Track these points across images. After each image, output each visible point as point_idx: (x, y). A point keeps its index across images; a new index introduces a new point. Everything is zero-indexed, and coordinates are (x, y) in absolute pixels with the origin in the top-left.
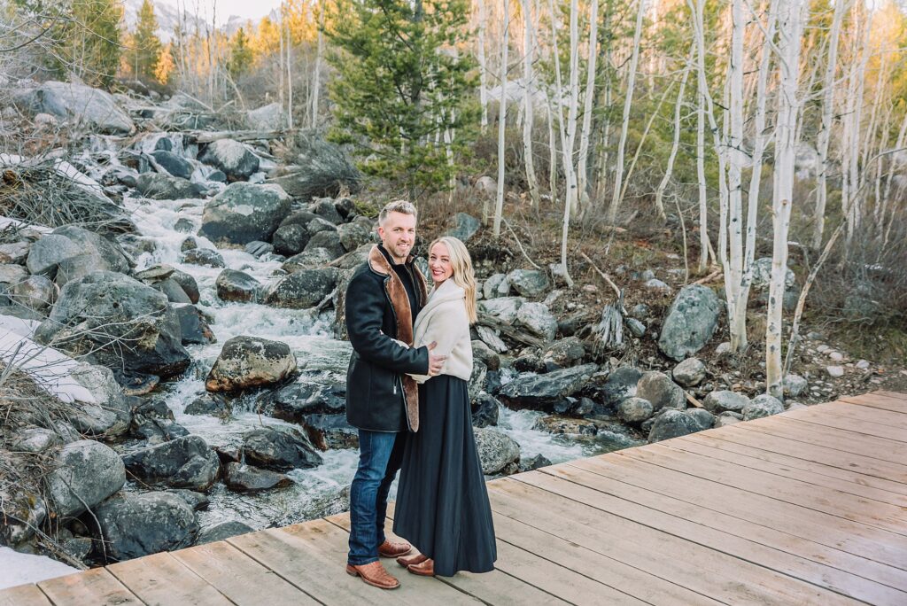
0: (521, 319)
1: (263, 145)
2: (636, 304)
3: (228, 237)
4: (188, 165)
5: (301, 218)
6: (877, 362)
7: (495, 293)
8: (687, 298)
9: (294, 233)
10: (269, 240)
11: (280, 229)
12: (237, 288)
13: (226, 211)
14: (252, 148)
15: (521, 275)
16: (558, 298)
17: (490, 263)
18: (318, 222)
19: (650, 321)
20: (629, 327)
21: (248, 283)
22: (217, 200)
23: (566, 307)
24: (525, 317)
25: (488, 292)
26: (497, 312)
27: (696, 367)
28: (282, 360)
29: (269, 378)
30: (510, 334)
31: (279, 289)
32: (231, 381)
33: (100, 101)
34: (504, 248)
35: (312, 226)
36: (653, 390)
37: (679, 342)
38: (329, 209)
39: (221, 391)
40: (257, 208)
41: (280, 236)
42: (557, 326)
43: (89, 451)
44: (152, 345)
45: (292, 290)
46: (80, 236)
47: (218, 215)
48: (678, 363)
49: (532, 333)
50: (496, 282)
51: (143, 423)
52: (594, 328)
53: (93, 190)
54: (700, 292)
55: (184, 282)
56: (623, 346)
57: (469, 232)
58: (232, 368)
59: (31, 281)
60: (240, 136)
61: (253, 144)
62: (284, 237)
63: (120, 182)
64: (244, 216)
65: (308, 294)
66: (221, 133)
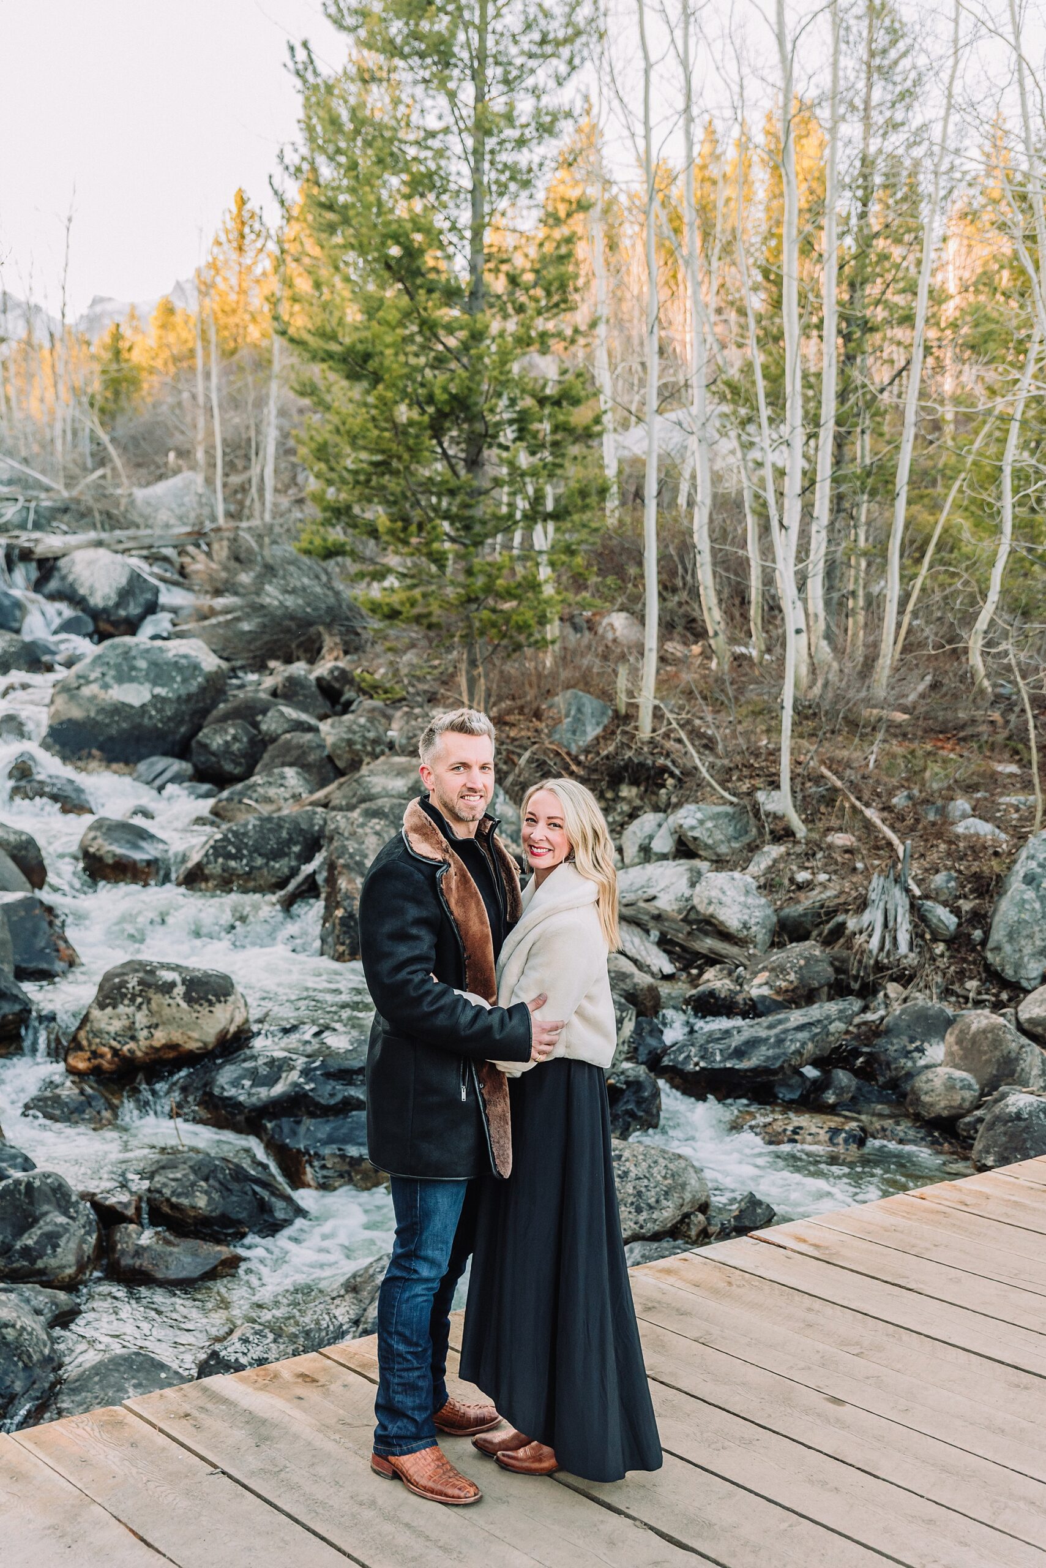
0: (701, 908)
1: (166, 559)
2: (937, 871)
3: (101, 748)
4: (18, 605)
5: (247, 707)
7: (646, 853)
8: (1042, 857)
9: (234, 738)
10: (182, 751)
11: (205, 730)
12: (121, 856)
13: (94, 697)
14: (145, 565)
15: (699, 815)
16: (775, 861)
17: (634, 791)
18: (282, 714)
19: (966, 906)
20: (923, 919)
21: (143, 844)
22: (79, 677)
23: (792, 880)
24: (710, 903)
25: (631, 851)
26: (651, 892)
28: (218, 1009)
29: (193, 1045)
30: (680, 937)
31: (206, 855)
32: (115, 1052)
34: (661, 761)
35: (269, 724)
36: (979, 1051)
37: (1028, 950)
38: (302, 686)
39: (96, 1071)
40: (158, 690)
41: (205, 747)
42: (775, 919)
45: (234, 857)
47: (80, 705)
48: (1027, 992)
49: (725, 936)
50: (648, 830)
52: (852, 924)
55: (15, 847)
56: (913, 959)
57: (589, 729)
58: (116, 1026)
60: (120, 542)
61: (146, 558)
62: (214, 746)
64: (131, 707)
65: (267, 864)
66: (82, 536)
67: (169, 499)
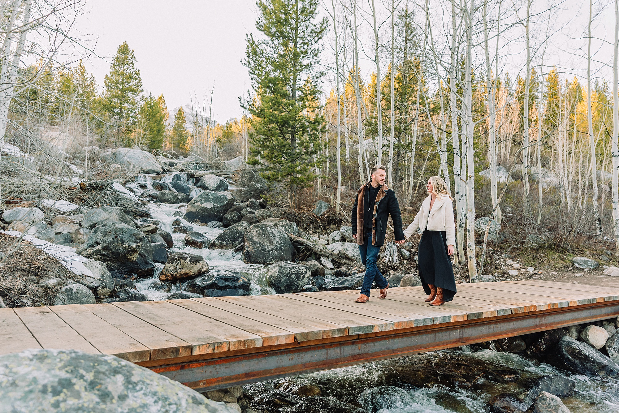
0: (342, 251)
1: (231, 178)
3: (199, 219)
4: (189, 188)
5: (238, 208)
6: (539, 268)
7: (334, 240)
9: (234, 216)
10: (220, 220)
11: (227, 214)
12: (194, 240)
13: (199, 206)
14: (225, 179)
15: (346, 229)
17: (334, 226)
18: (247, 210)
19: (413, 250)
20: (401, 253)
21: (200, 237)
22: (195, 200)
24: (345, 250)
25: (330, 240)
26: (333, 250)
28: (198, 264)
29: (191, 274)
30: (337, 260)
31: (216, 240)
32: (172, 275)
33: (145, 157)
34: (342, 218)
35: (244, 212)
36: (407, 284)
38: (255, 204)
39: (167, 280)
40: (215, 204)
41: (226, 218)
43: (77, 288)
44: (135, 259)
45: (223, 241)
46: (110, 211)
47: (194, 208)
49: (349, 259)
50: (335, 235)
51: (119, 290)
53: (131, 197)
55: (164, 236)
56: (397, 264)
57: (323, 210)
58: (172, 268)
59: (81, 231)
60: (218, 173)
61: (225, 177)
62: (228, 218)
63: (150, 196)
64: (208, 208)
65: (232, 243)
66: (208, 171)
67: (234, 163)
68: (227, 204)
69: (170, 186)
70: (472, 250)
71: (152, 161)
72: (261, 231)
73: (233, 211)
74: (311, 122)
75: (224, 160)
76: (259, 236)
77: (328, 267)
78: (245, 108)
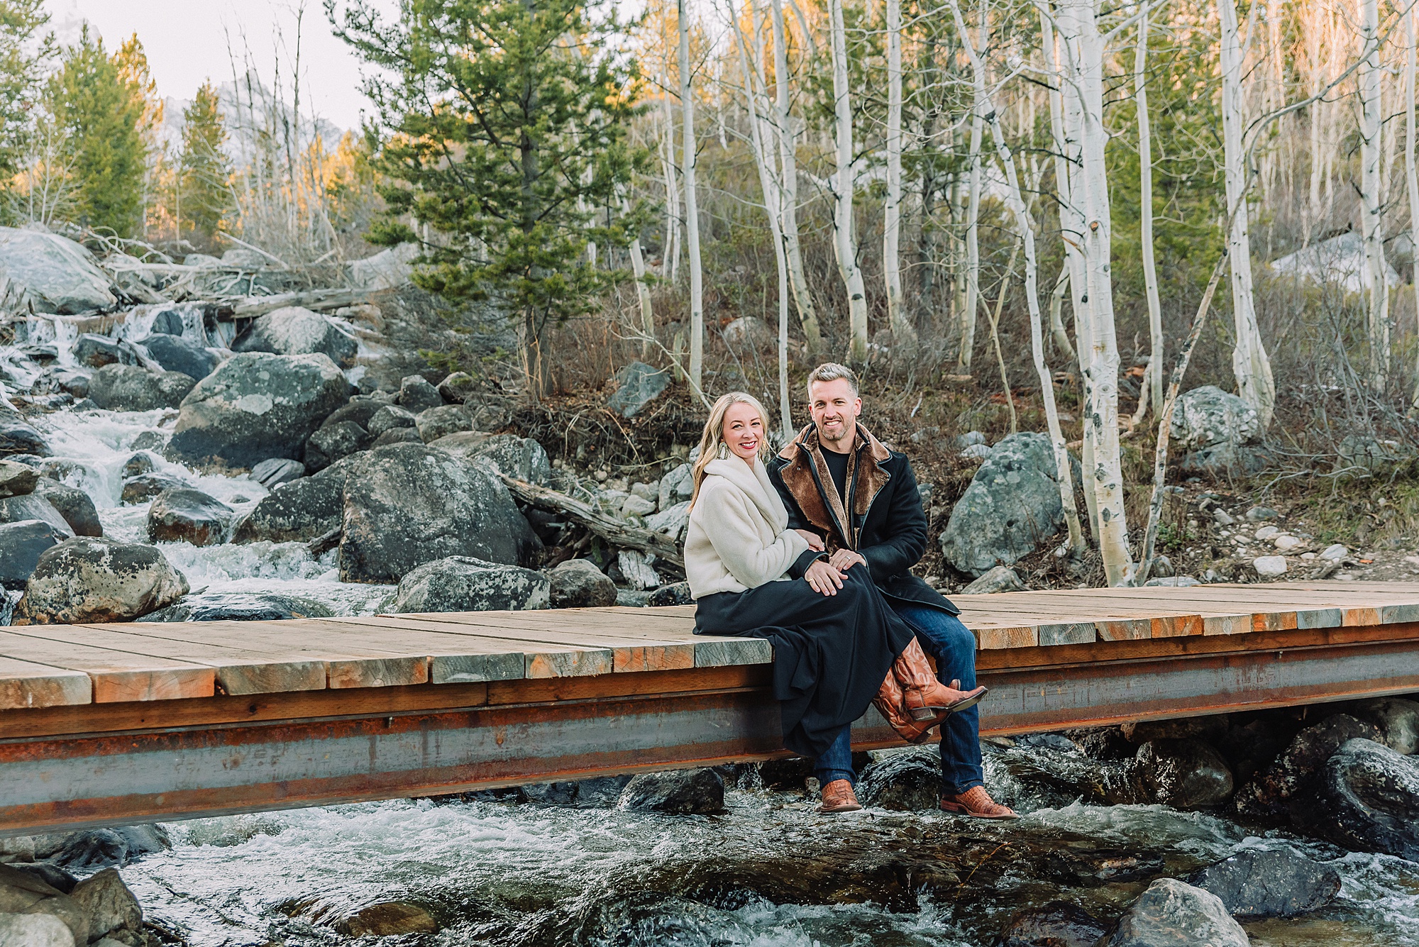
1: (368, 318)
3: (222, 454)
5: (361, 411)
6: (1368, 546)
7: (674, 497)
8: (997, 456)
9: (343, 437)
10: (296, 454)
11: (319, 433)
12: (181, 518)
13: (219, 408)
14: (346, 324)
17: (680, 449)
18: (388, 412)
21: (202, 508)
22: (205, 389)
25: (664, 498)
27: (999, 579)
28: (141, 574)
29: (119, 609)
30: (674, 558)
33: (53, 255)
35: (377, 423)
37: (979, 541)
38: (424, 394)
40: (279, 400)
41: (316, 447)
45: (282, 514)
47: (205, 415)
48: (973, 579)
54: (1026, 445)
55: (67, 502)
57: (643, 395)
58: (52, 593)
60: (319, 300)
62: (325, 446)
63: (63, 388)
64: (254, 416)
66: (282, 297)
67: (383, 268)
68: (322, 398)
69: (142, 351)
70: (1112, 486)
71: (79, 269)
72: (401, 469)
73: (341, 419)
74: (586, 79)
75: (344, 258)
76: (394, 487)
77: (640, 584)
78: (349, 41)
